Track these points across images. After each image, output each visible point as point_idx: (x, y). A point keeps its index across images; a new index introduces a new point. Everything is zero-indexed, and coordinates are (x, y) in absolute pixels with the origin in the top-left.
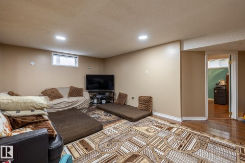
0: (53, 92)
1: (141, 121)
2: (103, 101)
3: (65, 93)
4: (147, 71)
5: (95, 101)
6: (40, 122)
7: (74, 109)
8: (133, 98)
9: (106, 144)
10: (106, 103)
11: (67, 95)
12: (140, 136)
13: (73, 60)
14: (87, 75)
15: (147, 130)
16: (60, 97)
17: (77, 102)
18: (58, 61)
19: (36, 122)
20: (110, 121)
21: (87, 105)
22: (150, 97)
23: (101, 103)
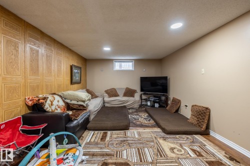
0: (112, 92)
1: (177, 136)
2: (156, 104)
3: (121, 93)
4: (203, 70)
5: (149, 104)
6: (81, 110)
7: (125, 107)
8: (186, 106)
9: (117, 142)
10: (159, 107)
11: (122, 95)
12: (156, 151)
13: (131, 64)
14: (141, 78)
15: (172, 149)
16: (117, 95)
17: (127, 101)
18: (121, 66)
19: (79, 109)
20: (142, 125)
21: (136, 106)
22: (207, 109)
23: (153, 106)
